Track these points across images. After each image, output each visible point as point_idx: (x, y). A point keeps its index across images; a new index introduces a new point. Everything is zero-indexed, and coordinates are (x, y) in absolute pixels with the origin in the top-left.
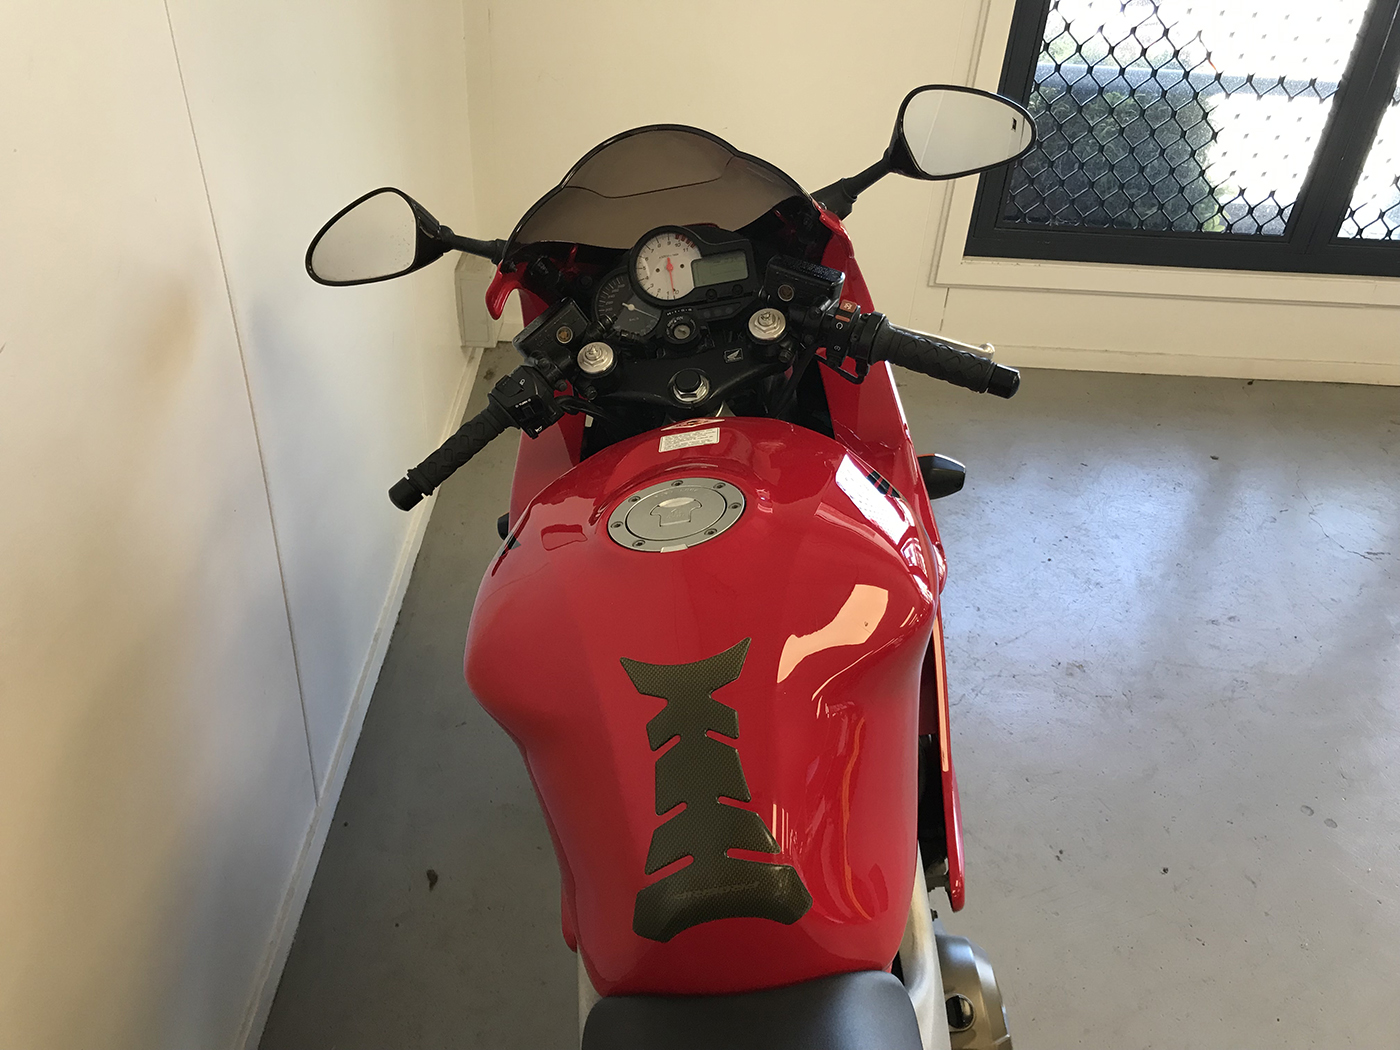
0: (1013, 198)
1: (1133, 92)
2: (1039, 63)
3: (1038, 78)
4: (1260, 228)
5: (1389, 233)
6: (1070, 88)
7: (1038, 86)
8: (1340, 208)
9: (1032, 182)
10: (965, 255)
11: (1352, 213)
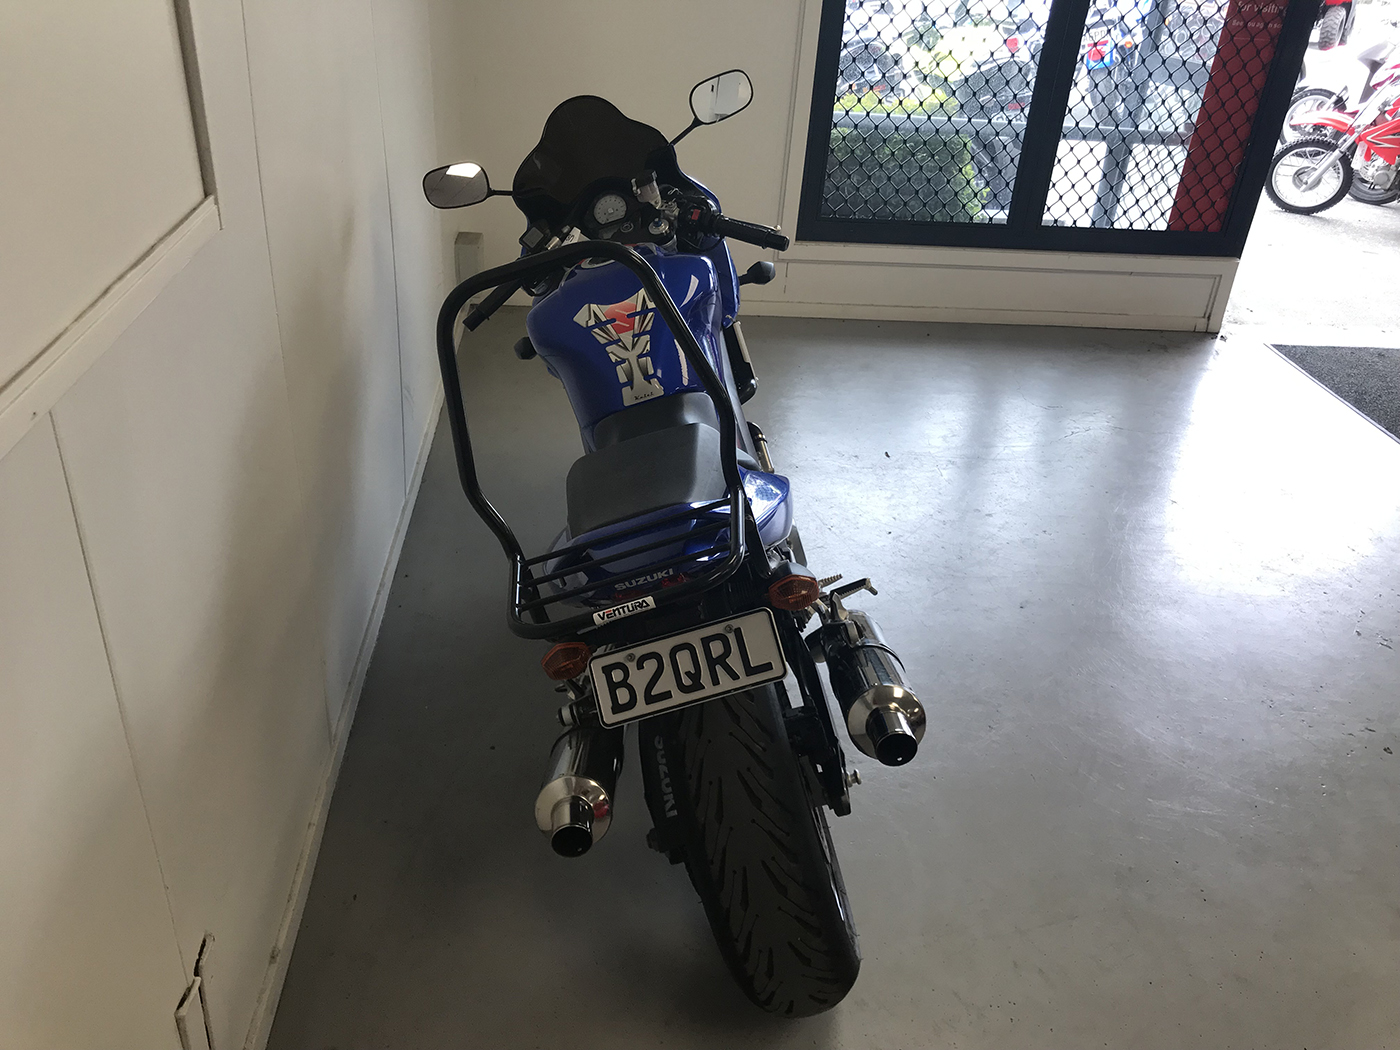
0: (826, 200)
1: (897, 128)
2: (834, 112)
3: (835, 120)
4: (991, 219)
5: (1075, 222)
6: (856, 126)
7: (835, 125)
8: (1040, 204)
9: (838, 189)
10: (797, 240)
11: (1049, 209)
